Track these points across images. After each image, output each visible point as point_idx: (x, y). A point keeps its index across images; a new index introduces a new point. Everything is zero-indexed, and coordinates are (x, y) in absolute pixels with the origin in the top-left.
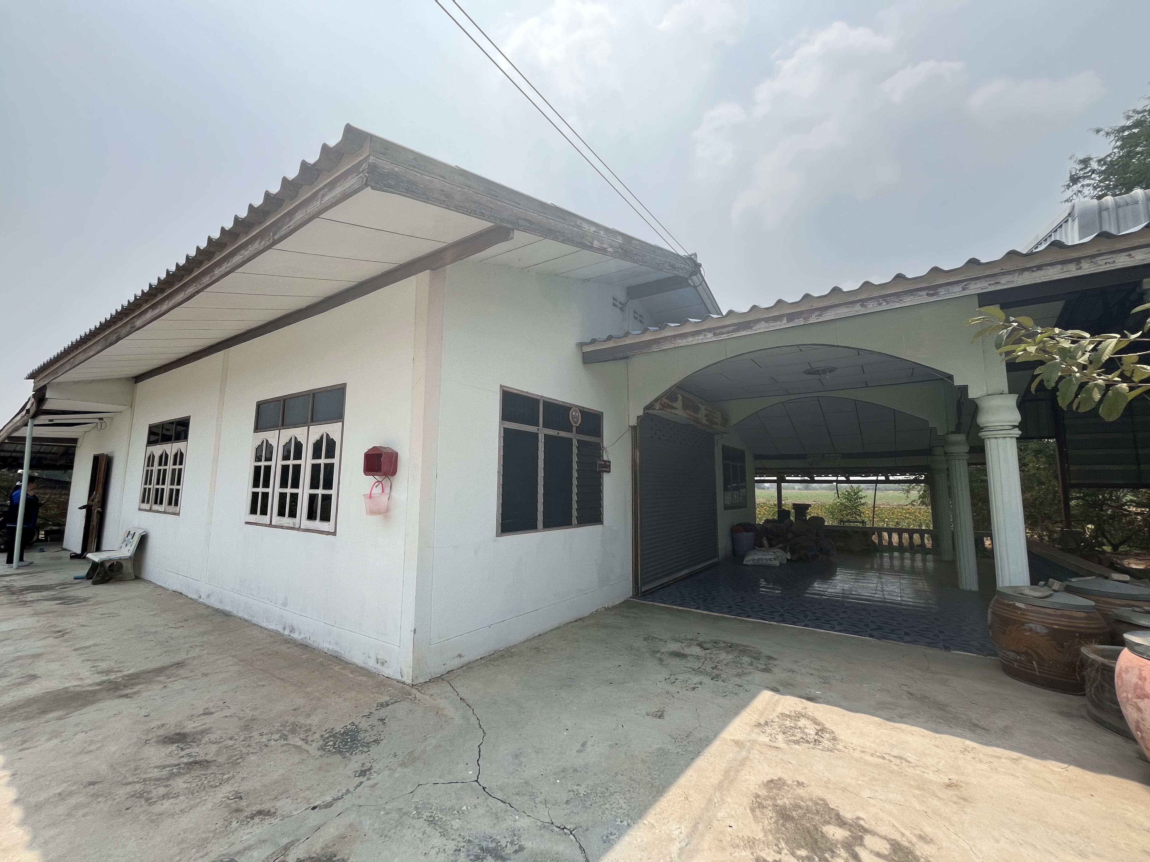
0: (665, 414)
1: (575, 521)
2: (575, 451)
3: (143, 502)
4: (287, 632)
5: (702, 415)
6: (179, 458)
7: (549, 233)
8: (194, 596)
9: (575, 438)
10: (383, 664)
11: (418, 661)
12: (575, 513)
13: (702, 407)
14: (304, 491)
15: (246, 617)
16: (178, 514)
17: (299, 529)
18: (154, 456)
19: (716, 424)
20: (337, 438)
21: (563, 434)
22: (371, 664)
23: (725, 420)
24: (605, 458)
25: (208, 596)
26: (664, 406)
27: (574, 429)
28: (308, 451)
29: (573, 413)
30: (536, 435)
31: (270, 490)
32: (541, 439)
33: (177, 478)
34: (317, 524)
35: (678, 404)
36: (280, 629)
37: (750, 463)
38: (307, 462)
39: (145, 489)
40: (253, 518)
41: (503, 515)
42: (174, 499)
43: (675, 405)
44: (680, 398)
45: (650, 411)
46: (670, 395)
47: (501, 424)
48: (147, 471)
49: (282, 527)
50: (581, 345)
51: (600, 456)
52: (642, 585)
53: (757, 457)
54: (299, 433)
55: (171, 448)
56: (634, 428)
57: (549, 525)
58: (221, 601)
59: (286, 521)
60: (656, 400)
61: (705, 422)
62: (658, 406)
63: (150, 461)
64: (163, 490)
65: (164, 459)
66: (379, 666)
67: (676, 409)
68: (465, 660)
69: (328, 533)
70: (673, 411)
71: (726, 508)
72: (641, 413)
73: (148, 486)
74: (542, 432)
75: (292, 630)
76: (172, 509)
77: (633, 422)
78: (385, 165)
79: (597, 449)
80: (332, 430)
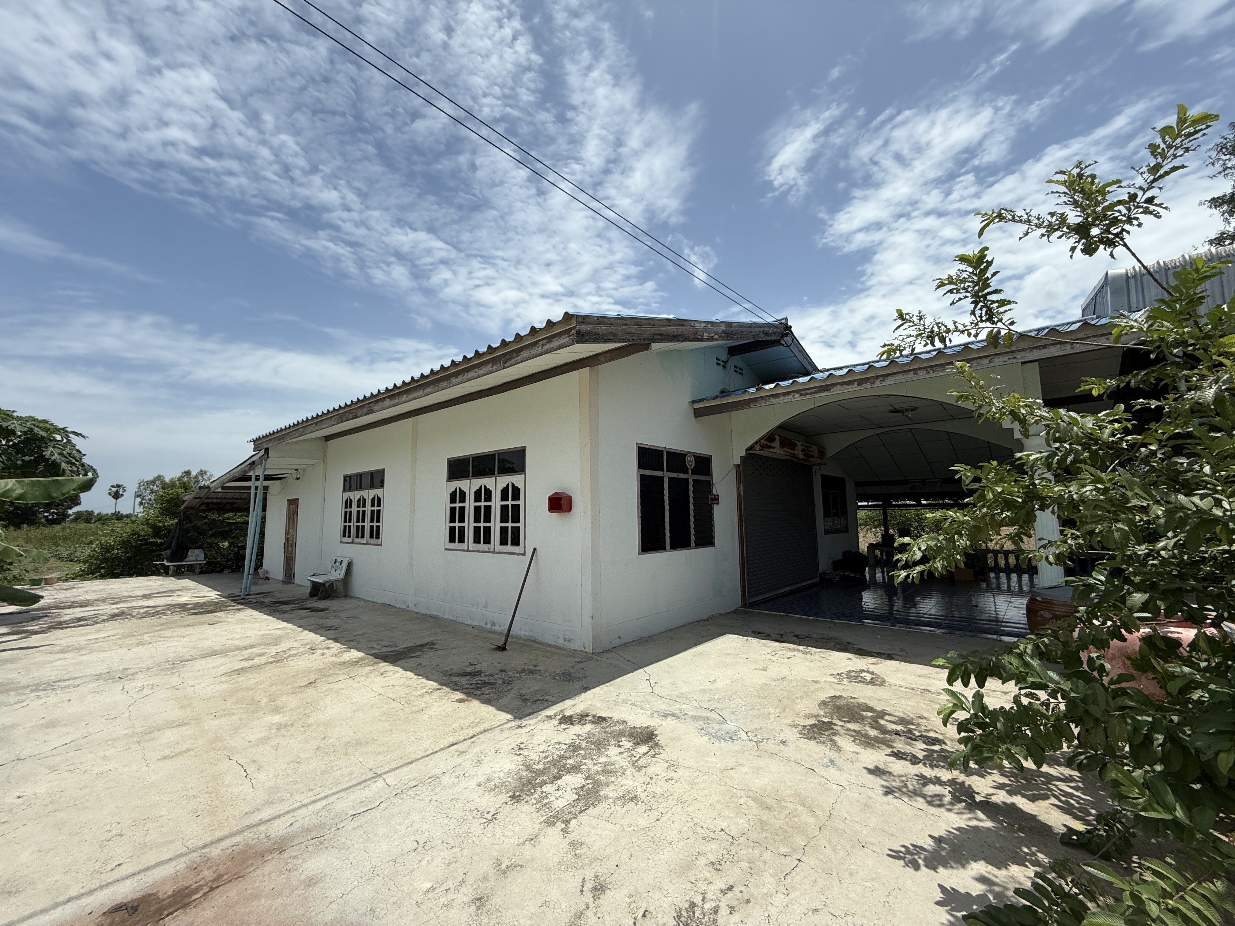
0: (765, 453)
1: (693, 544)
2: (691, 488)
3: (344, 536)
4: (489, 626)
5: (798, 451)
6: (377, 501)
7: (674, 338)
8: (404, 607)
9: (690, 478)
10: (569, 641)
11: (595, 638)
12: (693, 538)
13: (799, 444)
14: (496, 525)
15: (452, 618)
16: (381, 545)
17: (494, 552)
18: (351, 501)
19: (813, 457)
20: (520, 485)
21: (682, 476)
22: (560, 642)
23: (822, 453)
24: (715, 493)
25: (415, 605)
26: (763, 447)
27: (690, 471)
28: (496, 496)
29: (688, 459)
30: (662, 478)
31: (465, 525)
32: (666, 480)
33: (377, 516)
34: (509, 548)
35: (776, 444)
36: (484, 626)
37: (850, 490)
38: (496, 504)
39: (345, 527)
40: (452, 546)
41: (642, 539)
42: (375, 533)
43: (773, 445)
44: (778, 438)
45: (752, 452)
46: (770, 437)
47: (638, 471)
48: (346, 512)
49: (479, 551)
50: (694, 402)
51: (711, 492)
52: (749, 597)
53: (857, 484)
54: (488, 482)
55: (369, 494)
56: (738, 466)
57: (675, 546)
58: (428, 608)
59: (482, 546)
60: (756, 443)
61: (802, 456)
62: (758, 447)
63: (348, 503)
64: (363, 527)
65: (362, 502)
66: (566, 643)
67: (774, 448)
68: (623, 641)
69: (518, 554)
70: (771, 450)
71: (827, 532)
72: (743, 453)
73: (347, 524)
74: (666, 475)
75: (493, 624)
76: (374, 541)
77: (737, 461)
78: (584, 328)
79: (709, 485)
80: (516, 480)
